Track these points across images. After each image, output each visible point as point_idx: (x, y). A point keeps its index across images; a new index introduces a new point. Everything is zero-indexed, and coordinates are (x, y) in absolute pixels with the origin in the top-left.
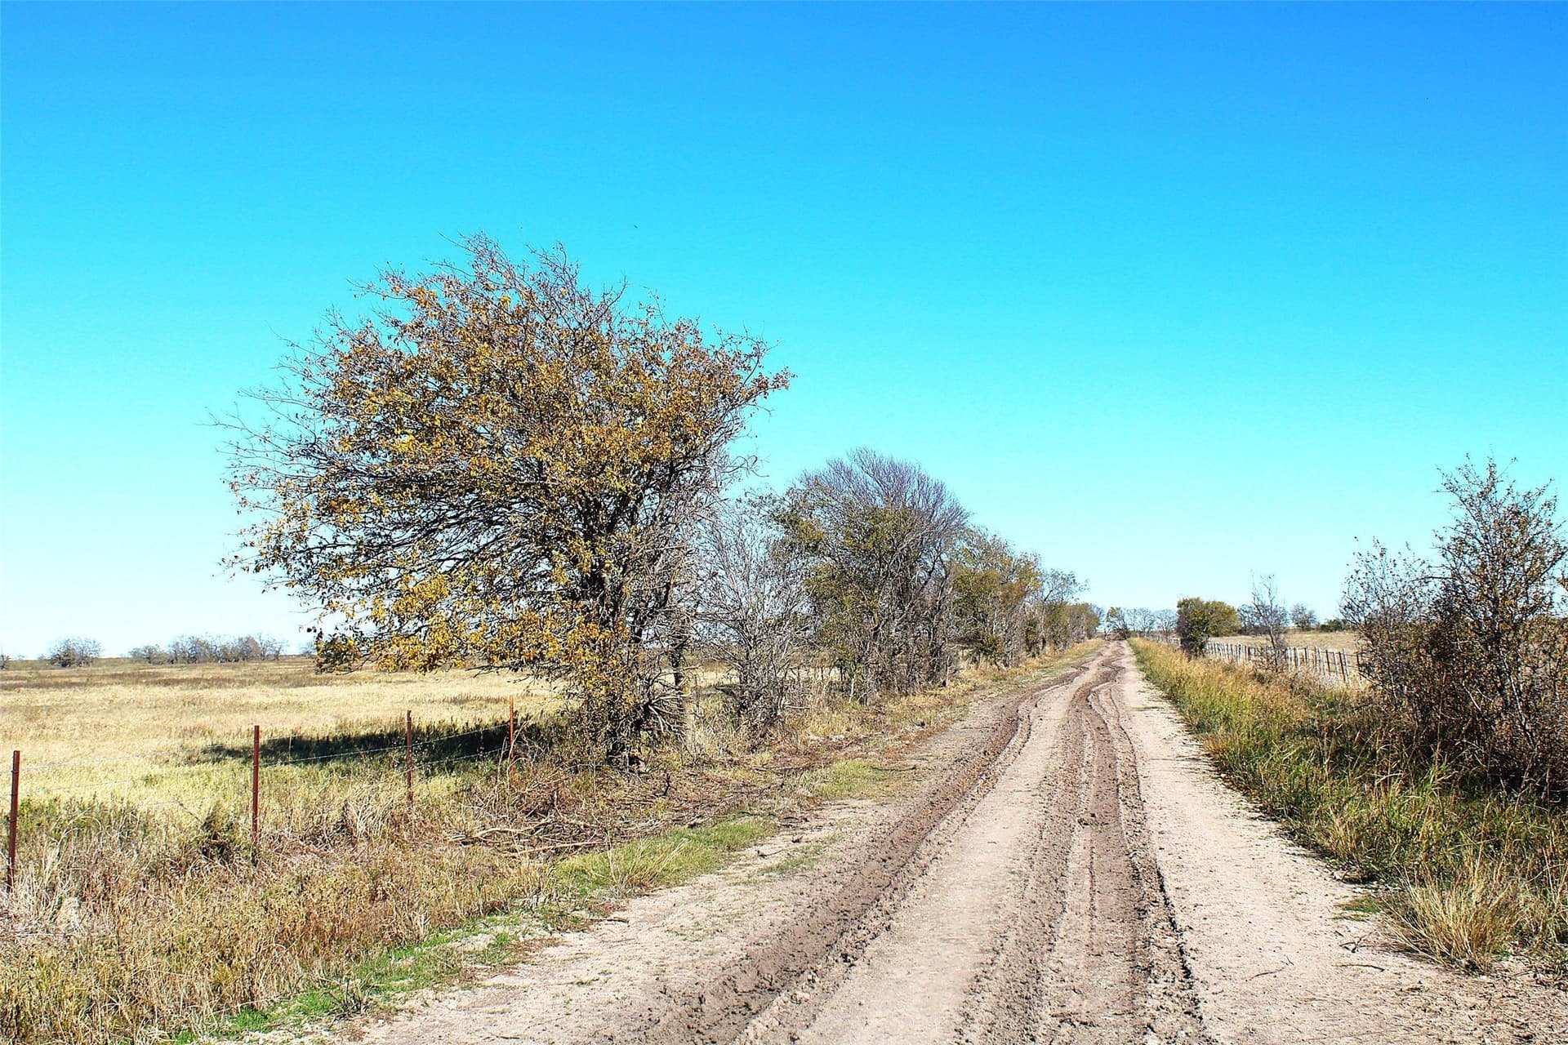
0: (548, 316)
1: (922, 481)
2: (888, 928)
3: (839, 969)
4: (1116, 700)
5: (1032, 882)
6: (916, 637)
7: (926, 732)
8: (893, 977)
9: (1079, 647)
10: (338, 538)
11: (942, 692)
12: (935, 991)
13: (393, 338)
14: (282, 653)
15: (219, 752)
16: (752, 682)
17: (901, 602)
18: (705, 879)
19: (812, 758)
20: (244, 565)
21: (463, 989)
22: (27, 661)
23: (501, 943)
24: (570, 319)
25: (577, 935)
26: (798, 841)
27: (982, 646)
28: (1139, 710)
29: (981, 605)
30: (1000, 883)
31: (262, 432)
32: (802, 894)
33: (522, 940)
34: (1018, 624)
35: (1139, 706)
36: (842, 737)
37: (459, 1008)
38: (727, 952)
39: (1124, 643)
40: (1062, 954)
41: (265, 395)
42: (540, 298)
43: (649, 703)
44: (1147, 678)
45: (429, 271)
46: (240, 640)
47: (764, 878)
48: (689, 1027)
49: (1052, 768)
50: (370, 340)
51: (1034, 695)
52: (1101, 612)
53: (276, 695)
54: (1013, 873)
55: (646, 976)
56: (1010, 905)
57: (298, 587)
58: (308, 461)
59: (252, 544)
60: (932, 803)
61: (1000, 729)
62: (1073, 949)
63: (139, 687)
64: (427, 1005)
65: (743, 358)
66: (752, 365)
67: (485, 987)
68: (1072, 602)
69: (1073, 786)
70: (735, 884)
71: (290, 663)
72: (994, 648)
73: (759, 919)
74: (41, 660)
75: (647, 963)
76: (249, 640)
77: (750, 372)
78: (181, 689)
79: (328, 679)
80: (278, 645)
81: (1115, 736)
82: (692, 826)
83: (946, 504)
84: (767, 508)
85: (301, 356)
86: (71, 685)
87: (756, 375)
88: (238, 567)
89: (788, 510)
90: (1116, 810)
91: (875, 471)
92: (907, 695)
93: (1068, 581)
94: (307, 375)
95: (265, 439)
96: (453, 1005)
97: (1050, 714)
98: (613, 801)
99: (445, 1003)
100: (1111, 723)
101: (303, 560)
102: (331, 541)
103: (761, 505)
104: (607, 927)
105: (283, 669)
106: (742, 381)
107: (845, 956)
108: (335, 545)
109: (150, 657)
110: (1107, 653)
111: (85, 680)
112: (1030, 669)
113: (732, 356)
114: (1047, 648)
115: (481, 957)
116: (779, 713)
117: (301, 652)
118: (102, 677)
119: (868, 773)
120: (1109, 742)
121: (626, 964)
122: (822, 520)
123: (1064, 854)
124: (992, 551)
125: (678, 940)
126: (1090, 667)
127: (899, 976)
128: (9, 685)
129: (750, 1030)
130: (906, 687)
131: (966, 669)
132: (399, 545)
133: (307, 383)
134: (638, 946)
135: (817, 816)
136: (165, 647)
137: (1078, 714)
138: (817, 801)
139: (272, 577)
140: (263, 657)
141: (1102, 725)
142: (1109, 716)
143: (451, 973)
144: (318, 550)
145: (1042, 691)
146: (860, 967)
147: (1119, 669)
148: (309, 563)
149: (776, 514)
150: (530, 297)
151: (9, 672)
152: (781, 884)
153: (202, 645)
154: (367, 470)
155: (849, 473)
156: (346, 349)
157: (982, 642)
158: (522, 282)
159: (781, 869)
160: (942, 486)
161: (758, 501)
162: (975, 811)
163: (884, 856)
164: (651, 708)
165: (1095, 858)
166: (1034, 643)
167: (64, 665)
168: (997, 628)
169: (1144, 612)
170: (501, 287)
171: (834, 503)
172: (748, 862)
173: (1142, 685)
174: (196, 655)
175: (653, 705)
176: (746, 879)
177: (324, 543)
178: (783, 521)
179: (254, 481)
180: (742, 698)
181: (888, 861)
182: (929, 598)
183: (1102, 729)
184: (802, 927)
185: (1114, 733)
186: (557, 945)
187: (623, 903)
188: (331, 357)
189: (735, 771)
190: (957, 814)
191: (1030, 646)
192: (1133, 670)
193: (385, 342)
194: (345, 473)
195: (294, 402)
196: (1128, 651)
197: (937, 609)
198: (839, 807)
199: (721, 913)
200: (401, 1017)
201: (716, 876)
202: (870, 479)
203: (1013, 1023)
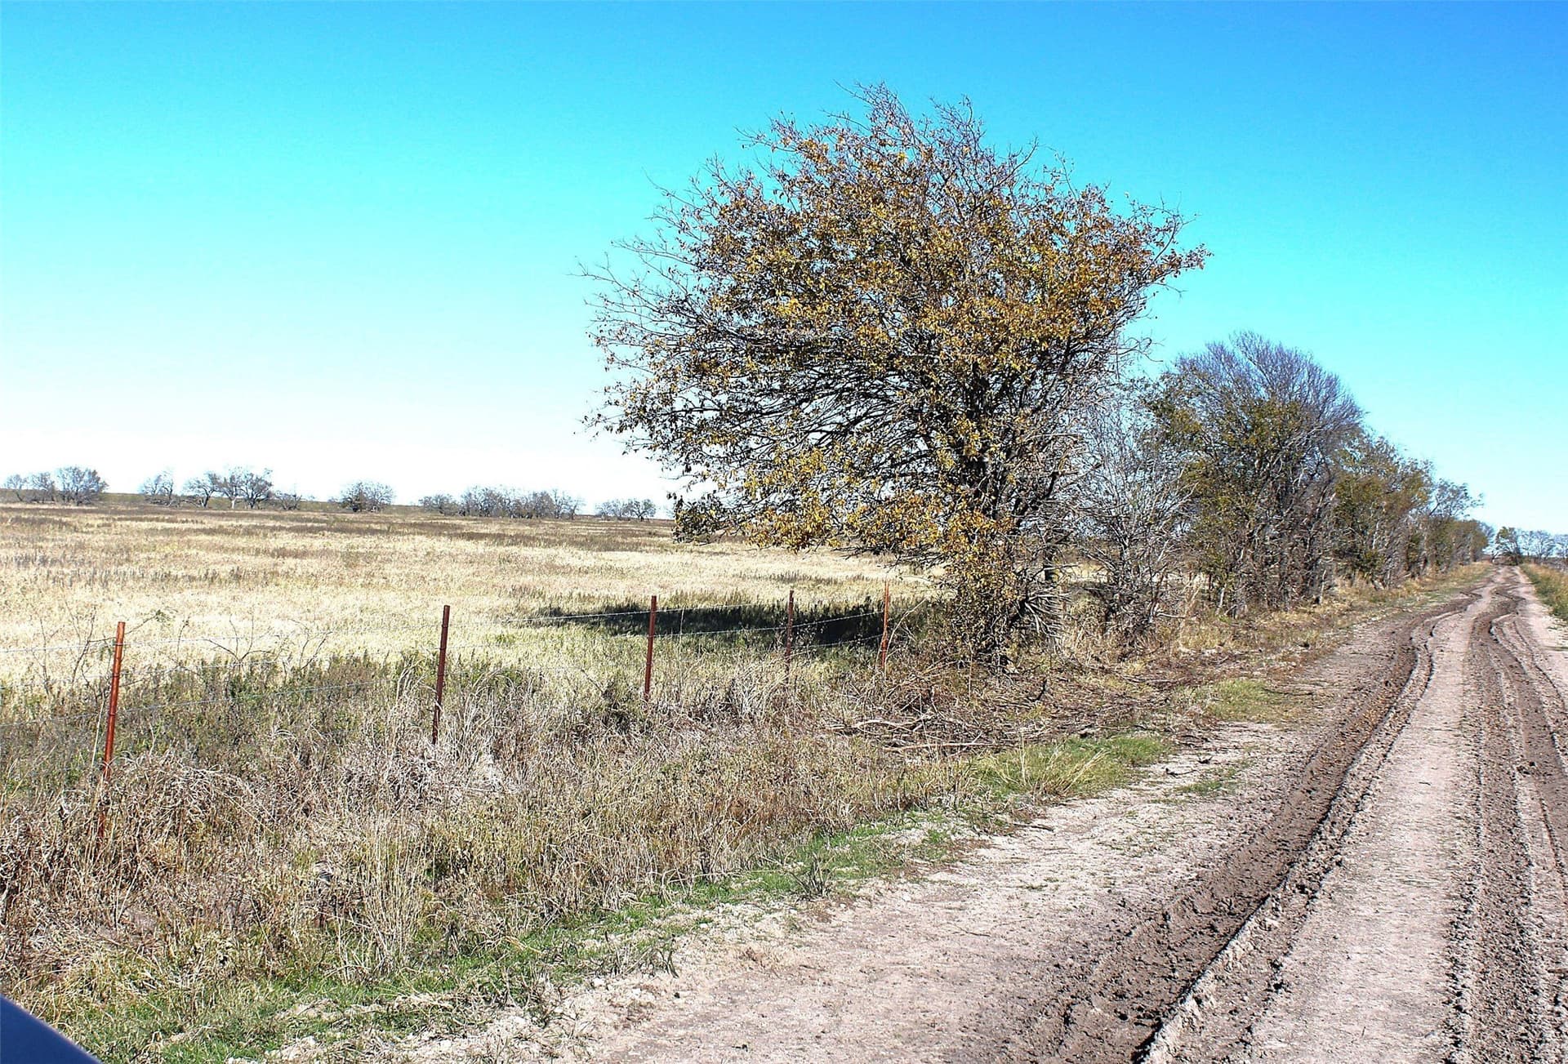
0: (946, 177)
1: (1313, 371)
2: (1339, 864)
3: (1298, 900)
4: (1524, 633)
5: (1483, 830)
6: (1292, 547)
7: (1312, 655)
8: (1361, 914)
9: (1463, 569)
10: (705, 402)
11: (1316, 610)
12: (1411, 933)
13: (779, 193)
14: (576, 512)
15: (557, 616)
16: (1123, 584)
17: (1279, 507)
18: (1119, 793)
19: (1190, 673)
20: (608, 424)
21: (911, 882)
22: (317, 503)
23: (934, 838)
24: (970, 181)
25: (1005, 839)
26: (1206, 762)
27: (1359, 561)
28: (1554, 649)
29: (1363, 516)
30: (1448, 828)
31: (632, 285)
32: (1231, 818)
33: (953, 838)
34: (1401, 539)
35: (1555, 645)
36: (1214, 651)
37: (914, 900)
38: (1173, 871)
39: (1517, 570)
40: (1539, 910)
41: (641, 248)
42: (939, 155)
43: (1026, 600)
44: (1555, 613)
45: (822, 121)
46: (535, 495)
47: (1183, 798)
48: (1159, 942)
49: (1469, 707)
50: (750, 193)
51: (1427, 622)
52: (1490, 531)
53: (588, 558)
54: (1459, 818)
55: (1096, 887)
56: (1467, 854)
57: (659, 451)
58: (678, 319)
59: (616, 403)
60: (1342, 734)
61: (1396, 656)
62: (1550, 905)
63: (443, 538)
64: (881, 895)
65: (1154, 232)
66: (1166, 240)
67: (933, 883)
68: (1461, 518)
69: (1499, 730)
70: (1155, 802)
71: (588, 524)
72: (1372, 565)
73: (1194, 840)
74: (332, 503)
75: (1093, 874)
76: (545, 496)
77: (1162, 248)
78: (487, 544)
79: (637, 544)
80: (574, 504)
81: (1534, 677)
82: (1083, 736)
83: (1339, 402)
84: (1138, 393)
85: (677, 207)
86: (374, 532)
87: (1168, 252)
88: (601, 426)
89: (1162, 396)
90: (1556, 761)
91: (1262, 358)
92: (1277, 609)
93: (1458, 494)
94: (683, 228)
95: (634, 292)
96: (907, 897)
97: (1450, 645)
98: (986, 701)
99: (898, 893)
100: (1525, 662)
101: (668, 423)
102: (698, 405)
103: (1132, 388)
104: (1033, 834)
105: (583, 530)
106: (1153, 257)
107: (1302, 888)
108: (702, 410)
109: (441, 507)
110: (1499, 579)
111: (385, 527)
112: (1414, 592)
113: (1141, 228)
114: (1428, 568)
115: (917, 851)
116: (1151, 621)
117: (598, 512)
118: (402, 525)
119: (1260, 694)
120: (1528, 683)
121: (1069, 873)
122: (1199, 410)
123: (1512, 803)
124: (1378, 455)
125: (1115, 854)
126: (1483, 594)
127: (1366, 913)
128: (312, 527)
129: (1229, 951)
130: (1276, 601)
131: (1340, 585)
132: (767, 413)
133: (683, 237)
134: (1075, 857)
135: (1216, 737)
136: (457, 498)
137: (1484, 648)
138: (1213, 720)
139: (633, 439)
140: (558, 516)
141: (1515, 664)
142: (1521, 653)
143: (893, 866)
144: (683, 414)
145: (1433, 618)
146: (1321, 901)
147: (1518, 600)
148: (674, 427)
149: (1148, 400)
150: (930, 154)
151: (302, 513)
152: (1204, 807)
153: (495, 498)
154: (738, 331)
155: (1230, 359)
156: (726, 200)
157: (1358, 557)
158: (922, 139)
159: (1200, 790)
160: (1336, 379)
161: (1129, 384)
162: (1395, 747)
163: (1308, 787)
164: (1026, 605)
165: (1548, 812)
166: (1413, 563)
167: (355, 510)
168: (1378, 541)
169: (1541, 535)
170: (899, 143)
171: (1211, 391)
172: (1159, 780)
173: (1550, 620)
174: (489, 508)
175: (1029, 603)
176: (1163, 798)
177: (690, 406)
178: (1156, 408)
179: (621, 337)
180: (1111, 601)
181: (1313, 792)
182: (1309, 504)
183: (1516, 667)
184: (1244, 853)
185: (1532, 674)
186: (989, 847)
187: (1040, 811)
188: (708, 209)
189: (1107, 680)
190: (1374, 749)
191: (1411, 565)
192: (1534, 602)
193: (768, 196)
194: (715, 333)
195: (667, 255)
196: (1523, 579)
197: (1316, 517)
198: (1237, 729)
199: (1150, 831)
200: (859, 903)
201: (1129, 792)
202: (1253, 367)
203: (1506, 973)
